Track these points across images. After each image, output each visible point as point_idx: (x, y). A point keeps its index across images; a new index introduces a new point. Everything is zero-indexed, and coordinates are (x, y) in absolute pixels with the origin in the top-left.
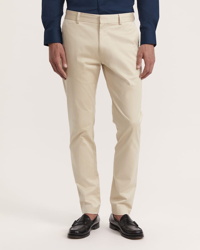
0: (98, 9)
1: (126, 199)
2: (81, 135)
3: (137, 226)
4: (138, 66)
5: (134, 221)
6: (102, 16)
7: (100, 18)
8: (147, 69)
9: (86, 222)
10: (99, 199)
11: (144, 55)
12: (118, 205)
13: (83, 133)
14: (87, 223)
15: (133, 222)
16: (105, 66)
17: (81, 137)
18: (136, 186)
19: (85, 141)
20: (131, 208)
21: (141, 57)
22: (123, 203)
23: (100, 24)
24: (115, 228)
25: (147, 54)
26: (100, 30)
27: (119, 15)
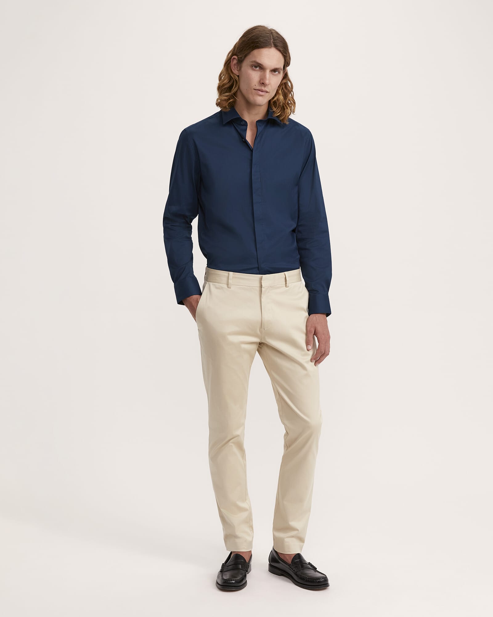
0: (258, 267)
1: (298, 530)
2: (231, 441)
3: (315, 569)
4: (309, 346)
5: (309, 563)
6: (265, 276)
7: (263, 279)
8: (322, 349)
9: (240, 566)
10: (251, 527)
11: (316, 330)
12: (286, 540)
13: (234, 439)
14: (242, 566)
15: (307, 563)
16: (266, 344)
17: (230, 444)
18: (310, 511)
19: (235, 449)
20: (304, 543)
21: (312, 333)
22: (293, 537)
23: (262, 288)
24: (280, 572)
25: (319, 329)
26: (262, 295)
27: (285, 274)
